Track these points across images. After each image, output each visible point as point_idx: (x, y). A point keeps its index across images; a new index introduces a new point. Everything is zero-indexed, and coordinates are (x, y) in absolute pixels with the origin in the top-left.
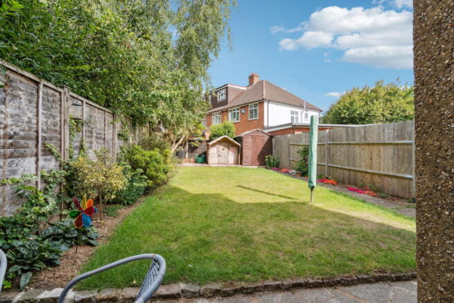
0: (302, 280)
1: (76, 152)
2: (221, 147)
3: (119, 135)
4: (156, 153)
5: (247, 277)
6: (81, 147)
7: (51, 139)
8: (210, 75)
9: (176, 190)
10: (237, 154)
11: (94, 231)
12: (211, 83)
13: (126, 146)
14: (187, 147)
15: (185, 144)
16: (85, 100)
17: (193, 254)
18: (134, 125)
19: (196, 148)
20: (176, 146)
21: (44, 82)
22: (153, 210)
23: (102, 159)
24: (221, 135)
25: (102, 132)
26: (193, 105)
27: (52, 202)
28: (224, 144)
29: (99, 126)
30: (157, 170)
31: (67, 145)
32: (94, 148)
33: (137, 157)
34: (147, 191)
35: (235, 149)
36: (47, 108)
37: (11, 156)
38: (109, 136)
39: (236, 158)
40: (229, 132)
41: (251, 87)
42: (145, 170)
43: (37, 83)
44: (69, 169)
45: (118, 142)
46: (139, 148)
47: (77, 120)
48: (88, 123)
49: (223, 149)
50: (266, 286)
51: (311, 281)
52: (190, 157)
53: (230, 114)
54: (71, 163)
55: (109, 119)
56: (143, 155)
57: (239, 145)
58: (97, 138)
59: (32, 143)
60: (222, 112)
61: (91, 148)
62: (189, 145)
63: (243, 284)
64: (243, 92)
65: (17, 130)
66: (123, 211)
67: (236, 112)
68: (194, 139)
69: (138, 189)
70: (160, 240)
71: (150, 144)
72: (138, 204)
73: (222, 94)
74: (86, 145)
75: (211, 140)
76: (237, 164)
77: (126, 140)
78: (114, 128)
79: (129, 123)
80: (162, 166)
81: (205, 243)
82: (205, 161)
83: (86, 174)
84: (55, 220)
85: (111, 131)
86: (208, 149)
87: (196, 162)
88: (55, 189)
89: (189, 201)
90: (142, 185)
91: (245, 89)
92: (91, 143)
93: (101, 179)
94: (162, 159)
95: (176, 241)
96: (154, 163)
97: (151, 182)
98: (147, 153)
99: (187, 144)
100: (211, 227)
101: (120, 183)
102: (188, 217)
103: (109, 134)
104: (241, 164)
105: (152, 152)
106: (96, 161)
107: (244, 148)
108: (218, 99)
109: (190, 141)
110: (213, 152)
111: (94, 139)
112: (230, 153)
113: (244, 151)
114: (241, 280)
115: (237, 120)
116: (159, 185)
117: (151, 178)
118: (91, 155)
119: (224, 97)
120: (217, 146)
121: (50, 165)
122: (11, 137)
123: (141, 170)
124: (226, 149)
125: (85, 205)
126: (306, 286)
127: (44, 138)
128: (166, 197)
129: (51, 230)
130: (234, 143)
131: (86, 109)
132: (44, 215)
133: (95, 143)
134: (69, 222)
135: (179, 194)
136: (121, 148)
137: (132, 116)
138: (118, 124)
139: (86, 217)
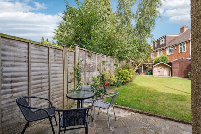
0: (171, 118)
1: (104, 70)
2: (159, 68)
3: (115, 64)
4: (127, 70)
5: (149, 111)
6: (105, 69)
7: (98, 67)
8: (153, 35)
9: (134, 84)
10: (169, 71)
11: (108, 92)
12: (153, 38)
13: (117, 68)
14: (143, 67)
15: (142, 66)
16: (105, 55)
17: (133, 102)
18: (120, 60)
19: (147, 68)
20: (137, 67)
21: (97, 53)
22: (125, 89)
23: (110, 72)
24: (160, 62)
25: (110, 64)
26: (144, 50)
27: (99, 82)
28: (161, 66)
29: (109, 62)
30: (126, 76)
31: (102, 69)
32: (108, 69)
33: (120, 72)
34: (123, 83)
35: (168, 69)
36: (98, 60)
37: (92, 71)
38: (112, 65)
39: (169, 73)
40: (165, 60)
41: (182, 34)
42: (122, 76)
43: (96, 54)
44: (102, 75)
45: (115, 67)
46: (121, 69)
47: (104, 62)
48: (106, 62)
49: (161, 69)
50: (155, 115)
51: (175, 119)
52: (144, 72)
53: (167, 51)
54: (103, 73)
55: (112, 59)
56: (122, 71)
57: (170, 66)
58: (109, 66)
59: (95, 68)
60: (163, 50)
61: (107, 69)
62: (144, 67)
63: (147, 112)
64: (176, 37)
65: (93, 65)
66: (116, 88)
67: (171, 49)
68: (146, 64)
69: (120, 82)
70: (125, 97)
71: (125, 67)
72: (120, 87)
73: (163, 41)
74: (106, 68)
75: (155, 64)
76: (170, 76)
77: (117, 66)
78: (113, 62)
79: (118, 60)
80: (128, 75)
81: (138, 100)
82: (151, 74)
83: (106, 76)
84: (100, 87)
85: (112, 63)
86: (153, 68)
87: (147, 74)
88: (99, 80)
89: (138, 88)
90: (121, 81)
91: (178, 36)
92: (107, 67)
93: (110, 78)
94: (129, 72)
95: (129, 98)
96: (126, 74)
97: (124, 81)
98: (123, 70)
99: (143, 66)
100: (143, 97)
101: (114, 79)
102: (136, 93)
103: (112, 64)
104: (171, 76)
105: (125, 70)
106: (108, 73)
107: (173, 68)
108: (160, 44)
109: (144, 65)
110: (155, 70)
111: (108, 66)
112: (165, 70)
113: (173, 69)
114: (146, 111)
115: (172, 53)
116: (128, 82)
117: (125, 79)
118: (107, 71)
119: (164, 42)
120: (158, 67)
121: (98, 73)
122: (92, 67)
123: (121, 76)
124: (163, 69)
125: (106, 84)
126: (173, 120)
127: (97, 67)
128: (130, 86)
129: (99, 89)
130: (168, 66)
131: (106, 58)
132: (97, 85)
133: (108, 68)
134: (102, 88)
135: (135, 86)
136: (115, 69)
137: (119, 57)
138: (114, 61)
139: (106, 87)
